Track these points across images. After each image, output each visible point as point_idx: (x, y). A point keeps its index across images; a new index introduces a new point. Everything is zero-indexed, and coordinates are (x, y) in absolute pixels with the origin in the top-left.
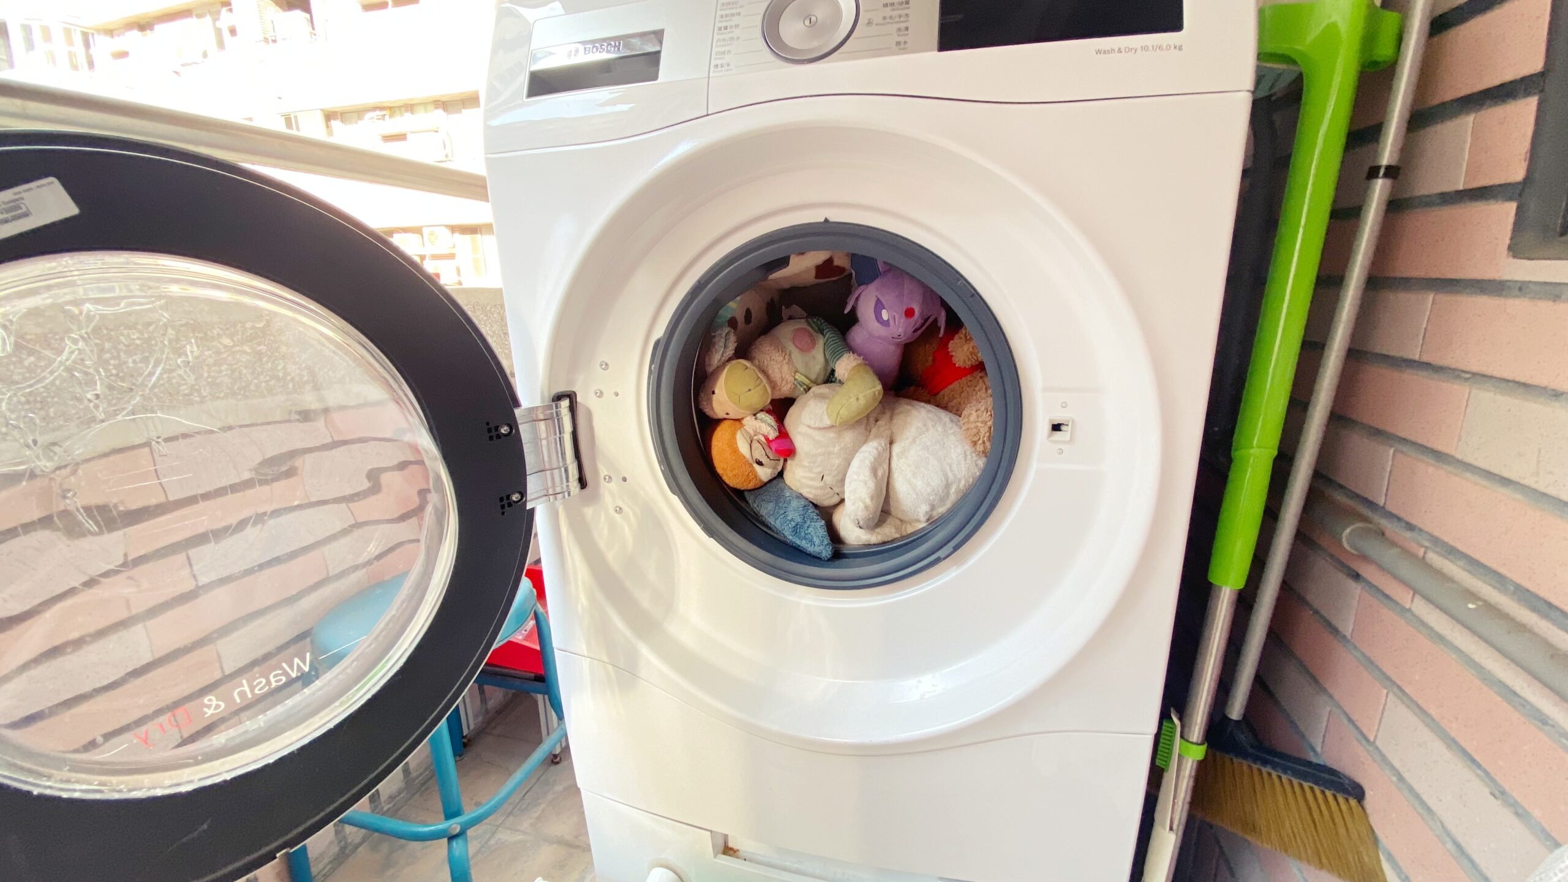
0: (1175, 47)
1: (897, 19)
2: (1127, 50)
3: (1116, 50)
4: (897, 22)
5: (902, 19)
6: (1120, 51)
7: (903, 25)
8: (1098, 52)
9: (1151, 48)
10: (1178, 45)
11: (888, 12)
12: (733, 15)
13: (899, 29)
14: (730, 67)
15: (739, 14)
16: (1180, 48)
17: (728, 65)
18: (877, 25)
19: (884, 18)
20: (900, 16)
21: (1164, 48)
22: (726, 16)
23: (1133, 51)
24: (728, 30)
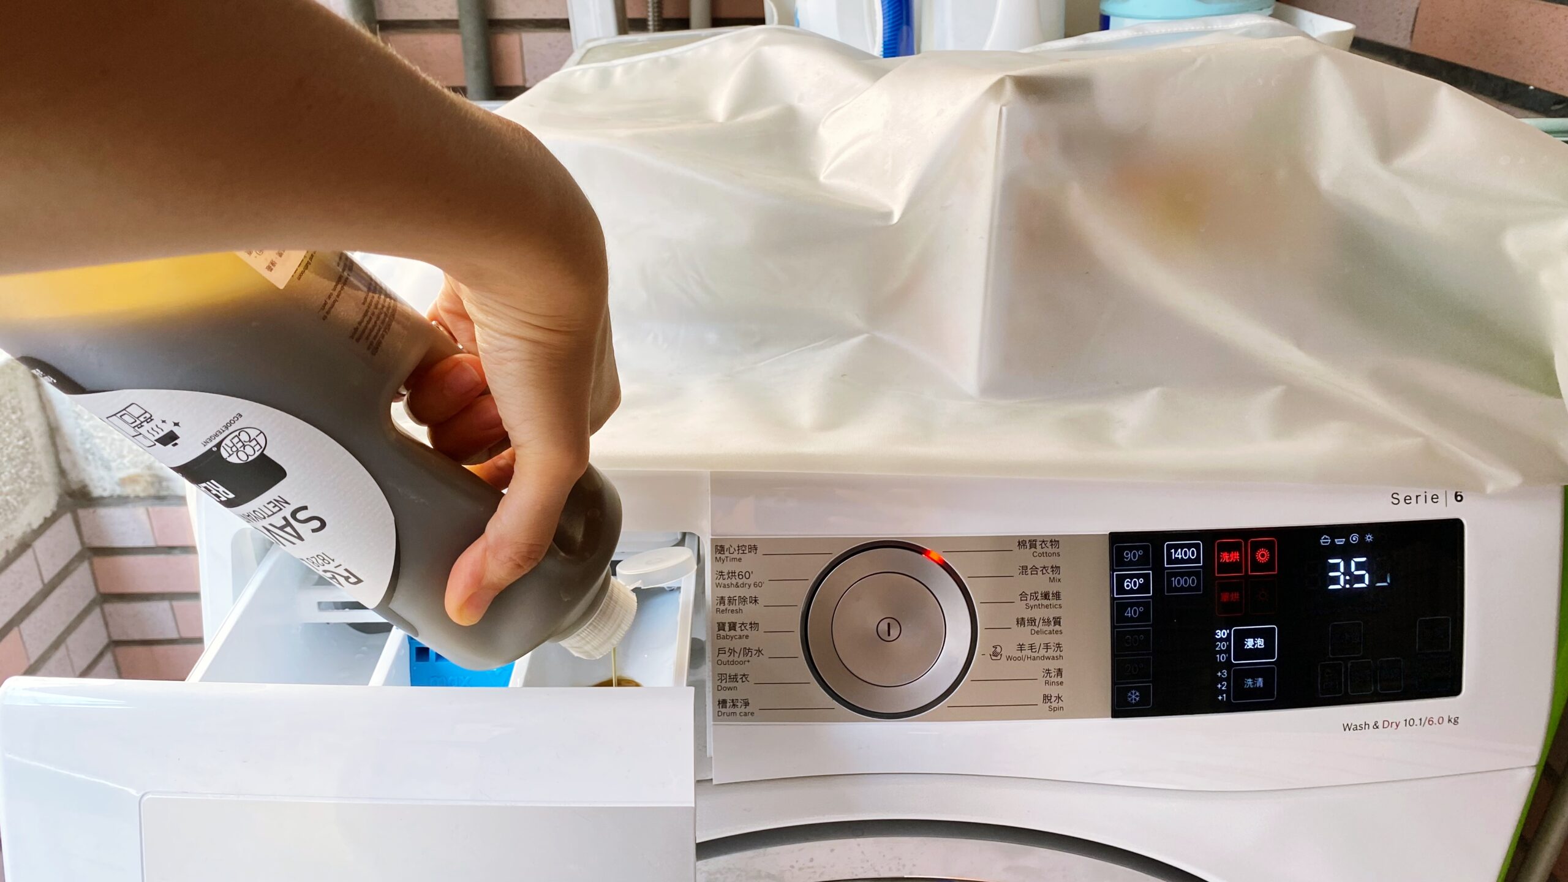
0: (1450, 720)
1: (1043, 652)
2: (1386, 724)
3: (1372, 724)
4: (1044, 658)
5: (1051, 653)
6: (1376, 726)
7: (1053, 665)
8: (1346, 727)
9: (1417, 722)
10: (1453, 717)
11: (1024, 635)
12: (743, 600)
13: (1048, 671)
14: (748, 709)
15: (755, 601)
16: (1456, 722)
17: (747, 704)
18: (1009, 658)
19: (1021, 647)
20: (1047, 647)
21: (1435, 721)
22: (731, 600)
23: (1394, 725)
24: (738, 632)
